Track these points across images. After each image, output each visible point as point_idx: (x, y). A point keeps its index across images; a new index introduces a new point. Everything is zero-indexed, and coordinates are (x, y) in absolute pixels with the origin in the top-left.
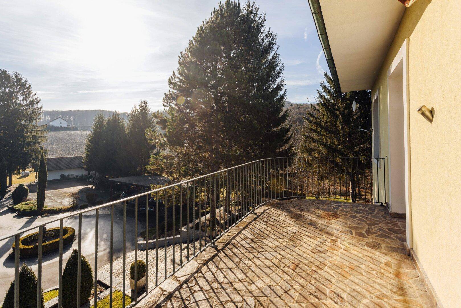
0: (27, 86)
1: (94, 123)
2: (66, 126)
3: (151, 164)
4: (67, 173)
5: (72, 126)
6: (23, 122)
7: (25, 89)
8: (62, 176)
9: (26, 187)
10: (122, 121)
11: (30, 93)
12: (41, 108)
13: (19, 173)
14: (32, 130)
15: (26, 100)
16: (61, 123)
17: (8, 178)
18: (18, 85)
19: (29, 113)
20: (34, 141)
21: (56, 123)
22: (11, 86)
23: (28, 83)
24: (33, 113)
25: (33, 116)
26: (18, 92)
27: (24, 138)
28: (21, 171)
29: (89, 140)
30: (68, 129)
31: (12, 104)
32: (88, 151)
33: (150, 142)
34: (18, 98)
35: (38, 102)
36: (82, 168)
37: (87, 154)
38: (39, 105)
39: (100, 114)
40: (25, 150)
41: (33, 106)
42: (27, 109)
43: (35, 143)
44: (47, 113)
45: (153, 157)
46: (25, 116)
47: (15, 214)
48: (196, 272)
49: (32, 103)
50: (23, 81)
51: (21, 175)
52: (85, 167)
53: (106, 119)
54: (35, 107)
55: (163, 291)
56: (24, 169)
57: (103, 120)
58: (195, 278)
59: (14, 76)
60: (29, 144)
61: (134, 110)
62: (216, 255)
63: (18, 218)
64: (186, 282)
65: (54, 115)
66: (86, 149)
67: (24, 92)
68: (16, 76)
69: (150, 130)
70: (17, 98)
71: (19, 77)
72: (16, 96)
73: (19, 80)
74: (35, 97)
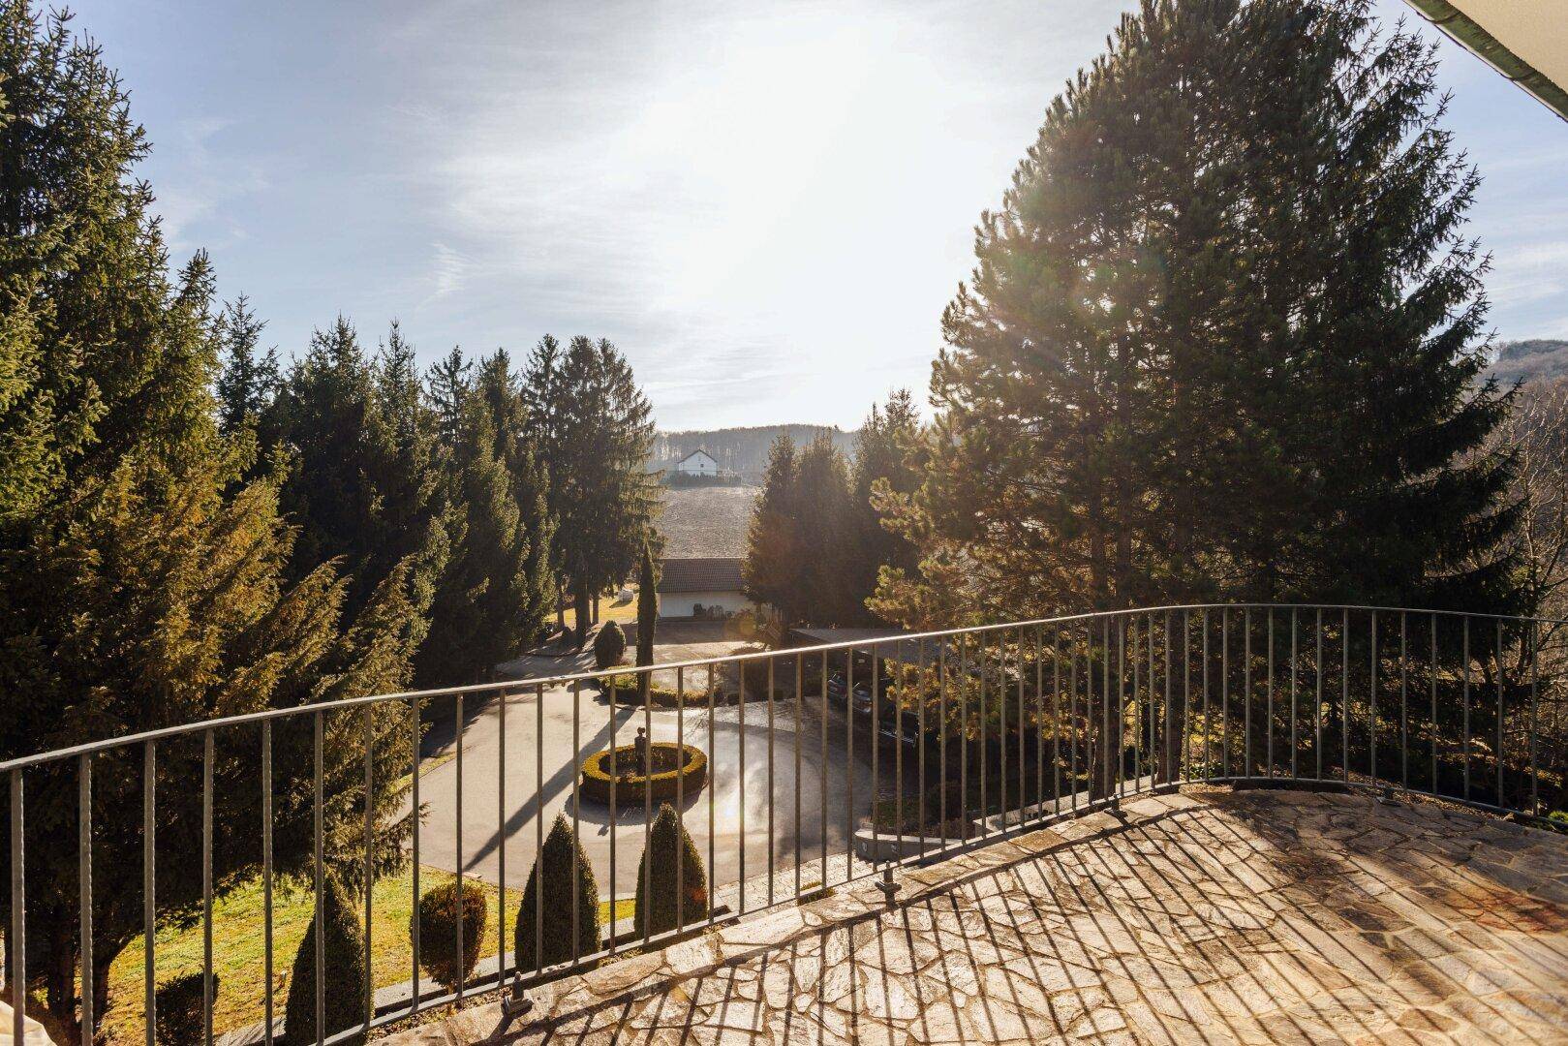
0: (625, 371)
1: (769, 463)
2: (714, 474)
3: (881, 594)
4: (707, 602)
5: (728, 472)
6: (617, 467)
7: (621, 379)
8: (698, 609)
9: (620, 630)
10: (840, 458)
11: (630, 389)
12: (651, 427)
13: (611, 594)
14: (636, 485)
15: (623, 409)
16: (702, 466)
17: (591, 602)
18: (608, 372)
19: (629, 441)
20: (639, 512)
21: (692, 466)
22: (595, 377)
23: (626, 365)
24: (635, 442)
25: (636, 446)
26: (607, 390)
27: (619, 504)
28: (616, 588)
29: (756, 512)
30: (717, 481)
31: (597, 419)
32: (754, 544)
33: (885, 525)
34: (609, 404)
35: (646, 411)
36: (742, 592)
37: (751, 554)
38: (649, 418)
39: (785, 435)
40: (622, 535)
41: (635, 424)
42: (624, 431)
43: (640, 518)
44: (675, 439)
45: (886, 571)
46: (621, 450)
47: (597, 693)
48: (781, 946)
49: (634, 415)
50: (617, 360)
51: (617, 599)
52: (746, 588)
53: (800, 449)
54: (639, 425)
55: (665, 964)
56: (621, 585)
57: (791, 454)
58: (765, 961)
59: (599, 350)
60: (627, 521)
61: (872, 420)
62: (874, 916)
63: (601, 704)
64: (734, 962)
65: (690, 442)
66: (750, 540)
67: (620, 388)
68: (604, 350)
69: (884, 483)
70: (606, 405)
71: (609, 352)
72: (603, 400)
73: (609, 358)
74: (640, 400)
